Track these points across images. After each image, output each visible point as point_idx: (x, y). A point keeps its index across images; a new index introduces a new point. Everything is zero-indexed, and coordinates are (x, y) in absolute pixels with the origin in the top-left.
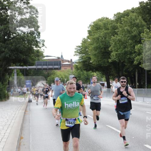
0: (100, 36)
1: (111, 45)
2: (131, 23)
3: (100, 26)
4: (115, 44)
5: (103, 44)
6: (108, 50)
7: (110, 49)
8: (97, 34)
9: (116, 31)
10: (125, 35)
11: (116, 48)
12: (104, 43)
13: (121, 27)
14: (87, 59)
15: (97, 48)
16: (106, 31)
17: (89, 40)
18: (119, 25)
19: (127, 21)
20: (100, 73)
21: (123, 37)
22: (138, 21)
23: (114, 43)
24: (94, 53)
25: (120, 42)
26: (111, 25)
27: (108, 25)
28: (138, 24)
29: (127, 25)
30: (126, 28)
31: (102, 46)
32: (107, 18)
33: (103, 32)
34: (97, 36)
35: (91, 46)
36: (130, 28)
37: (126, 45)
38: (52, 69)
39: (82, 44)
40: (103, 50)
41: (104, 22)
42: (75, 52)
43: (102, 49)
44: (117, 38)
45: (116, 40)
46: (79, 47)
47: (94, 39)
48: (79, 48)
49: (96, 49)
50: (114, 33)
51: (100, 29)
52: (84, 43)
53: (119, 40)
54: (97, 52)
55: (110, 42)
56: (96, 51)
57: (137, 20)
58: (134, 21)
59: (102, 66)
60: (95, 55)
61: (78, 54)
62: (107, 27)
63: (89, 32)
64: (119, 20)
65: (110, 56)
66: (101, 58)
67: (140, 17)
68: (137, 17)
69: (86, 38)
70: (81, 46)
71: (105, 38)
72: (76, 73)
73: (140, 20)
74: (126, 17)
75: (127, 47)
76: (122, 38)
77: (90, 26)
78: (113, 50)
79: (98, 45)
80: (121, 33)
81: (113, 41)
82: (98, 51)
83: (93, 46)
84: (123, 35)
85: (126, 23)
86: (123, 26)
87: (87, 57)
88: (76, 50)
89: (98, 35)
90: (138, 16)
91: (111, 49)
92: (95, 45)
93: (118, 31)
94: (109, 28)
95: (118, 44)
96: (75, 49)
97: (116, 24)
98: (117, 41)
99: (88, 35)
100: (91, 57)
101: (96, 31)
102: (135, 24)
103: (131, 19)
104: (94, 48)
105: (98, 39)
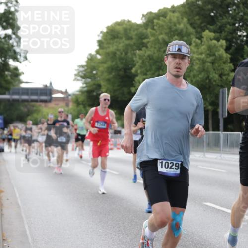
0: (117, 50)
1: (136, 65)
2: (170, 28)
3: (118, 33)
4: (143, 62)
5: (122, 63)
6: (131, 73)
7: (133, 71)
8: (113, 46)
9: (145, 41)
10: (160, 48)
11: (143, 70)
12: (124, 61)
13: (153, 35)
14: (94, 86)
15: (112, 69)
16: (127, 42)
17: (99, 57)
18: (151, 32)
19: (162, 26)
20: (115, 111)
21: (156, 51)
22: (182, 26)
23: (140, 61)
24: (107, 77)
25: (150, 59)
26: (136, 32)
27: (132, 32)
28: (181, 31)
29: (163, 32)
30: (160, 37)
31: (121, 66)
32: (129, 21)
33: (123, 42)
34: (112, 48)
35: (103, 65)
36: (168, 37)
37: (160, 65)
38: (36, 101)
39: (87, 62)
40: (121, 73)
41: (125, 26)
42: (75, 75)
43: (120, 70)
44: (145, 52)
45: (144, 55)
46: (83, 67)
47: (107, 54)
48: (82, 69)
49: (110, 70)
50: (141, 46)
51: (117, 37)
52: (89, 61)
53: (149, 56)
54: (111, 76)
55: (135, 59)
56: (110, 73)
57: (179, 24)
58: (175, 25)
59: (119, 99)
60: (108, 80)
61: (79, 78)
62: (130, 35)
63: (100, 43)
64: (150, 24)
65: (134, 82)
66: (118, 86)
67: (185, 20)
68: (180, 20)
69: (94, 53)
70: (86, 66)
71: (126, 53)
72: (74, 110)
73: (184, 25)
74: (161, 18)
75: (162, 68)
76: (154, 53)
77: (101, 32)
78: (139, 72)
79: (114, 63)
80: (153, 45)
81: (140, 58)
82: (113, 74)
83: (105, 66)
84: (155, 48)
85: (161, 28)
86: (157, 33)
87: (94, 84)
88: (76, 73)
89: (115, 47)
90: (182, 19)
91: (136, 71)
92: (109, 64)
93: (148, 42)
94: (134, 37)
95: (147, 63)
96: (76, 70)
97: (145, 31)
98: (146, 58)
99: (98, 48)
100: (102, 83)
101: (111, 41)
102: (176, 30)
103: (170, 23)
104: (108, 68)
105: (114, 54)
